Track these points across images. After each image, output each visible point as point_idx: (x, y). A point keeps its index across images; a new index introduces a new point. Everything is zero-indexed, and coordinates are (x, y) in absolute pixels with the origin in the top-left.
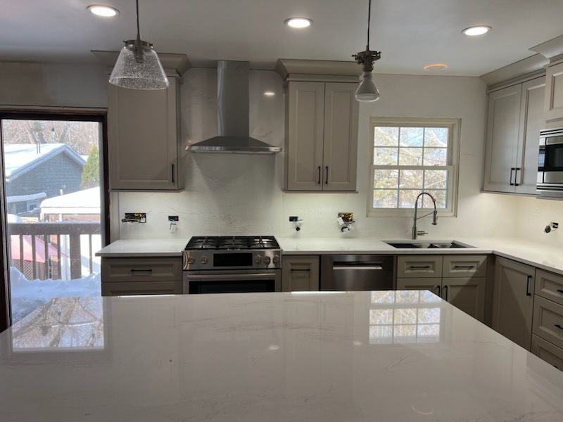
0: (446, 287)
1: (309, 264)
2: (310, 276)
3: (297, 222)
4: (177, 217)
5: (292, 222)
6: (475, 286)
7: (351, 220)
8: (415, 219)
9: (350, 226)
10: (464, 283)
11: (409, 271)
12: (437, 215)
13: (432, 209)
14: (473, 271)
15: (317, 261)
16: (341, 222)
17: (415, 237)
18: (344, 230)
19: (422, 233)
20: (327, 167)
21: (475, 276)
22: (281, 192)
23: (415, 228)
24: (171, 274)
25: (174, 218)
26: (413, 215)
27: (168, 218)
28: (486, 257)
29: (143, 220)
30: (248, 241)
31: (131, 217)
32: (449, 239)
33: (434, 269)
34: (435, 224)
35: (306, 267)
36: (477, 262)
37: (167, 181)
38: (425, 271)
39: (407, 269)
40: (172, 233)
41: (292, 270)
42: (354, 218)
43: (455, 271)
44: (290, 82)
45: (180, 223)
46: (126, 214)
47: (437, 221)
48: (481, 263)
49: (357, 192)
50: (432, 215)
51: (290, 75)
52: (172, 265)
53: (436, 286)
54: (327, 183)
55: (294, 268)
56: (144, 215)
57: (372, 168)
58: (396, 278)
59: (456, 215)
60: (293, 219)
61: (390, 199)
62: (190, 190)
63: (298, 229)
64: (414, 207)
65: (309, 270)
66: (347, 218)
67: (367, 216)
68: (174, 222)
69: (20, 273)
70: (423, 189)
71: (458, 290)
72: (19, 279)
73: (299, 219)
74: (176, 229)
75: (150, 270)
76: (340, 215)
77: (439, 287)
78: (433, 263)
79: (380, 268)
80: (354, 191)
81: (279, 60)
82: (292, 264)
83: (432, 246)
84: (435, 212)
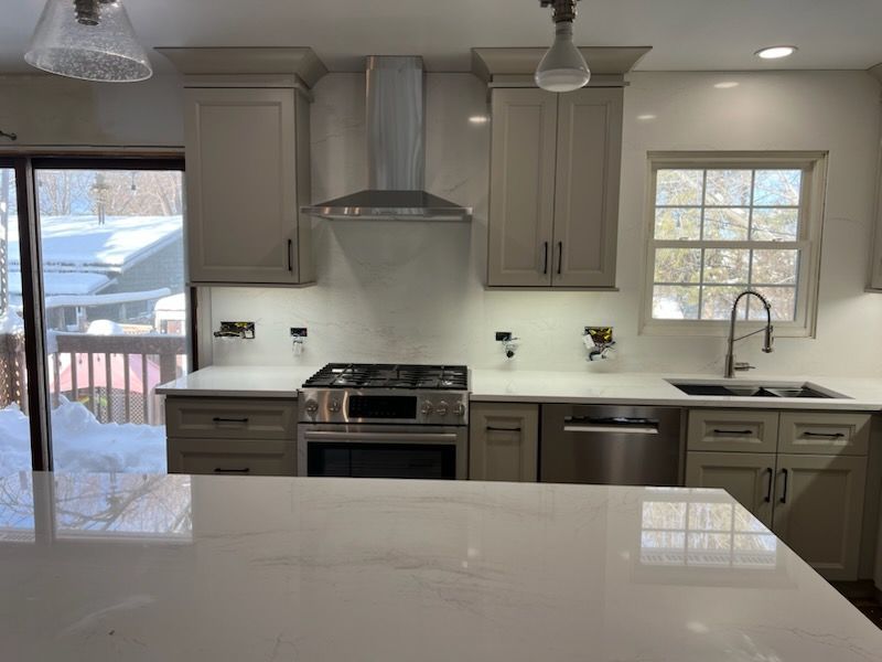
0: (785, 471)
1: (519, 419)
2: (520, 442)
3: (510, 343)
4: (305, 330)
5: (500, 342)
6: (846, 472)
7: (610, 340)
8: (732, 341)
9: (607, 352)
10: (822, 466)
11: (711, 439)
12: (772, 335)
13: (761, 322)
14: (842, 443)
15: (535, 414)
16: (590, 343)
17: (729, 373)
18: (595, 357)
19: (744, 368)
20: (560, 244)
21: (844, 453)
22: (482, 290)
23: (730, 358)
24: (280, 428)
25: (299, 332)
26: (728, 334)
27: (289, 332)
28: (869, 416)
29: (249, 334)
30: (418, 373)
31: (231, 329)
32: (798, 379)
33: (760, 436)
34: (768, 351)
35: (514, 425)
36: (850, 427)
37: (281, 269)
38: (742, 439)
39: (708, 435)
40: (297, 356)
41: (489, 428)
42: (615, 336)
43: (804, 442)
44: (494, 91)
45: (308, 341)
46: (223, 323)
47: (772, 346)
48: (858, 428)
49: (618, 290)
50: (763, 333)
51: (495, 78)
52: (280, 413)
53: (763, 469)
54: (559, 272)
55: (493, 424)
56: (251, 326)
57: (649, 245)
58: (686, 450)
59: (813, 335)
60: (502, 336)
61: (716, 302)
62: (327, 285)
63: (510, 354)
64: (729, 318)
65: (519, 430)
66: (601, 337)
67: (640, 333)
68: (299, 338)
69: (88, 412)
70: (749, 285)
71: (809, 478)
72: (86, 421)
73: (513, 336)
74: (303, 350)
75: (246, 420)
76: (588, 331)
77: (770, 470)
78: (758, 424)
79: (654, 431)
80: (611, 287)
81: (473, 49)
82: (489, 418)
83: (762, 392)
84: (769, 329)
